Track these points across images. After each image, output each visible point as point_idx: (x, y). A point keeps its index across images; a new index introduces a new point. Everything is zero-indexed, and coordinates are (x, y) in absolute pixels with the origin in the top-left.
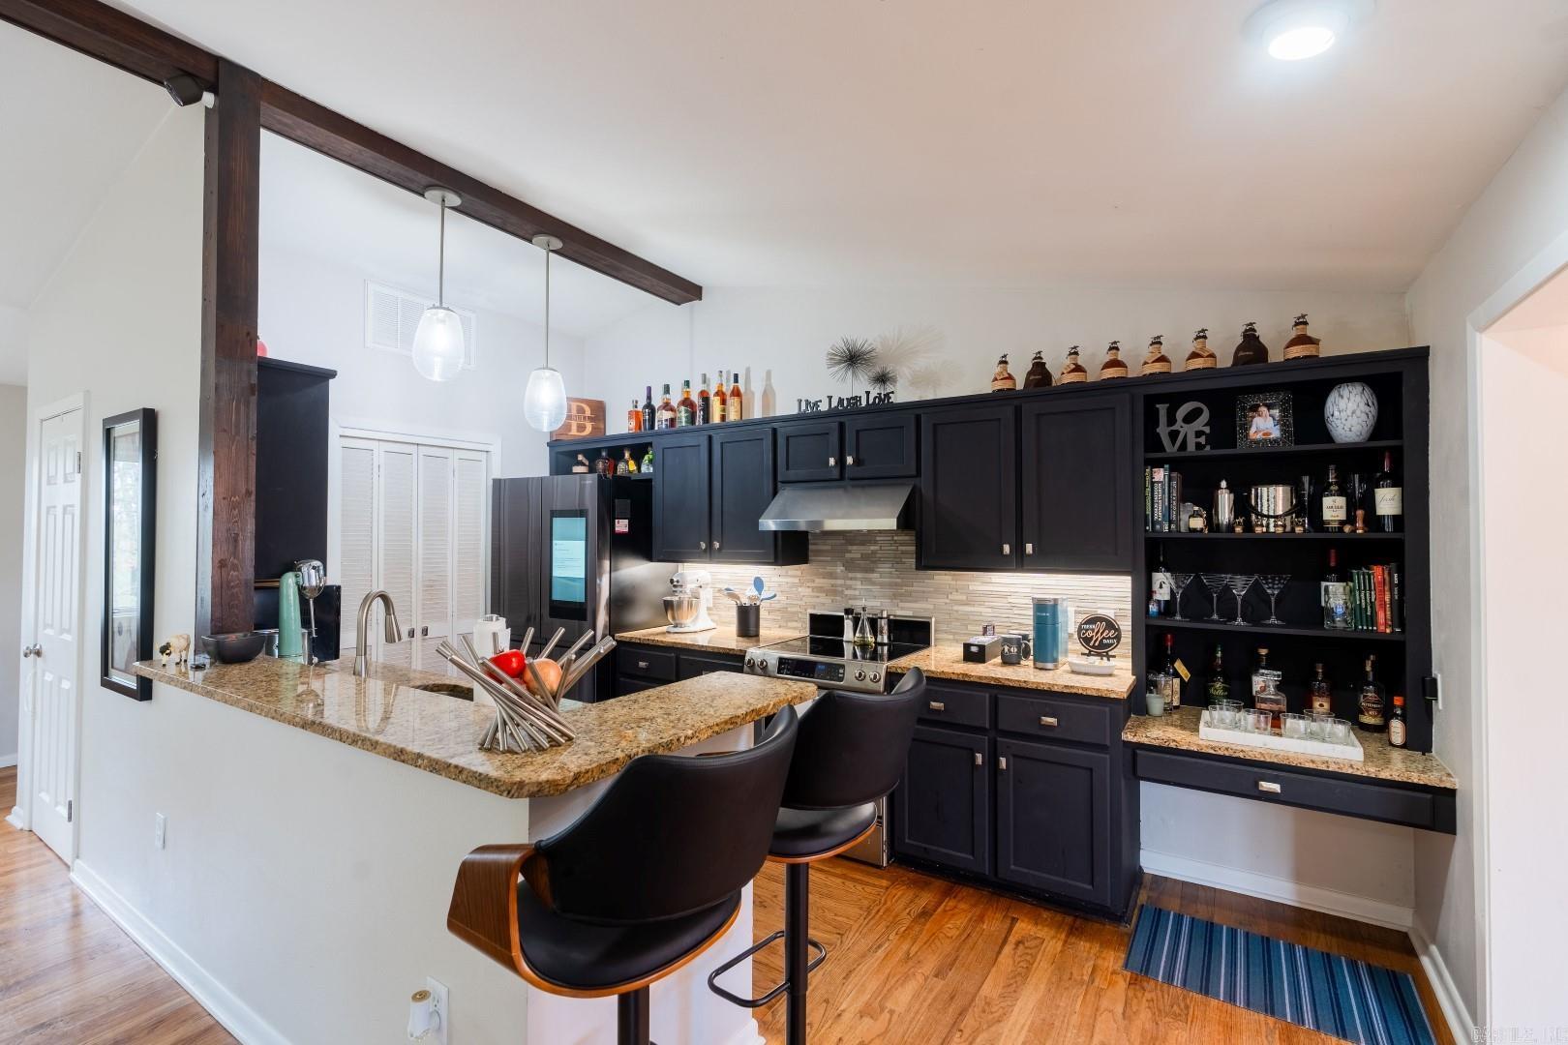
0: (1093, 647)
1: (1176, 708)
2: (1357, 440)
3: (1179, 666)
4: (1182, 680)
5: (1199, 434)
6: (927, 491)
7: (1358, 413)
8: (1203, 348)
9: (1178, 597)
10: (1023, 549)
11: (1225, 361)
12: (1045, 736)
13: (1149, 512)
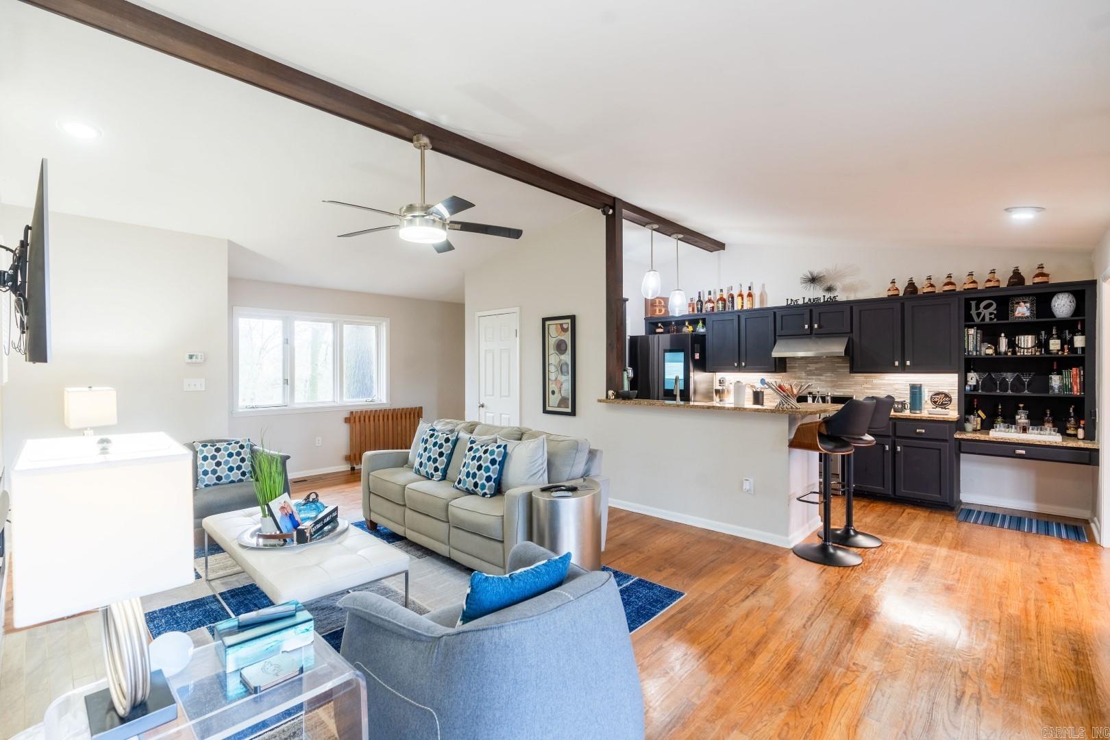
0: (938, 405)
1: (979, 430)
2: (1066, 316)
3: (980, 412)
4: (982, 418)
5: (991, 314)
6: (856, 339)
7: (1066, 305)
8: (993, 278)
9: (980, 383)
10: (905, 363)
11: (1004, 284)
12: (920, 437)
13: (966, 347)
